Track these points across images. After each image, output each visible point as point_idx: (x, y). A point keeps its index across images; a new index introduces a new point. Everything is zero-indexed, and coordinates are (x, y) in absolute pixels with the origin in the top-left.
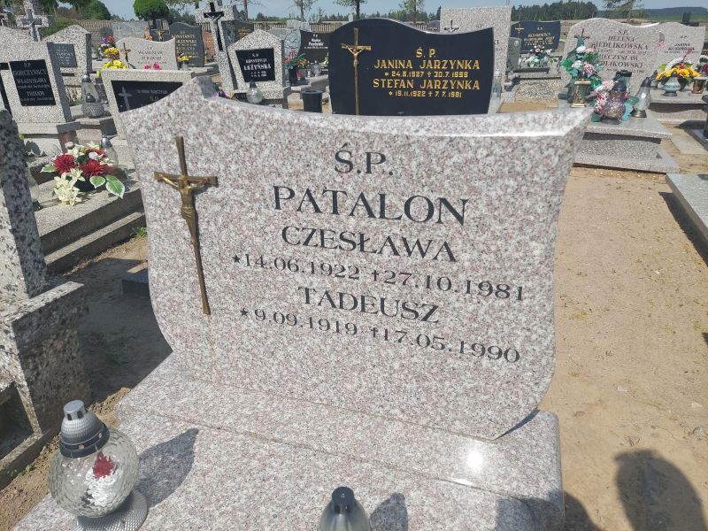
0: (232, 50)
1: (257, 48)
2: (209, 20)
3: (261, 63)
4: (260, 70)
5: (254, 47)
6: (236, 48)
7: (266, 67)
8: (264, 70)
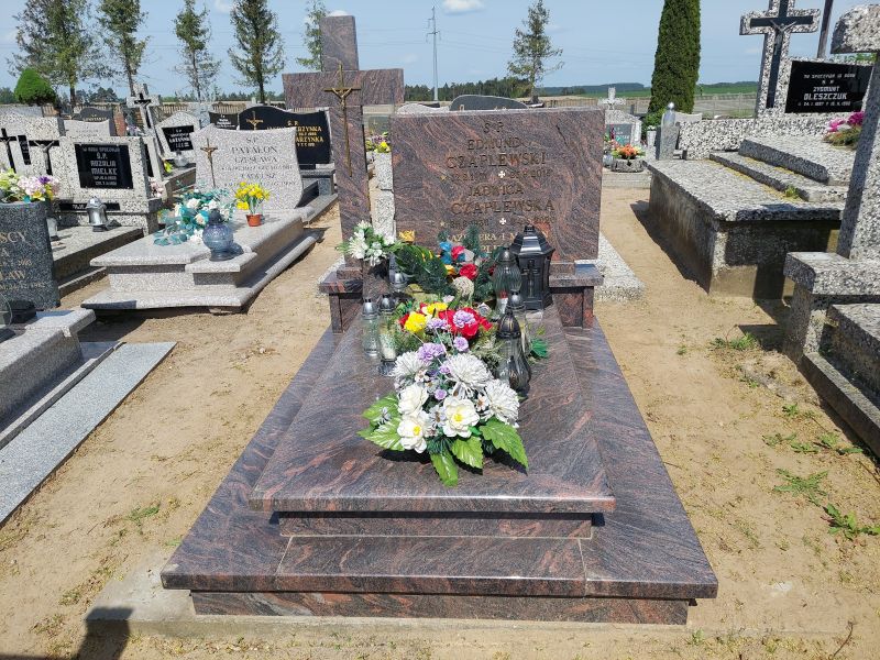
0: (159, 128)
1: (179, 125)
2: (139, 105)
3: (184, 137)
4: (183, 142)
6: (162, 126)
8: (187, 142)
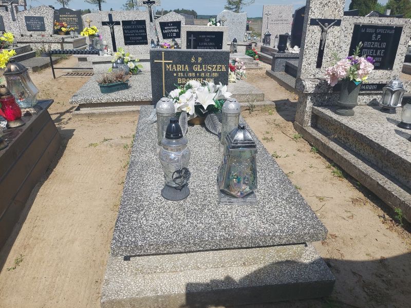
0: (158, 22)
1: (172, 21)
2: (146, 5)
3: (173, 29)
4: (173, 33)
5: (170, 20)
6: (160, 21)
7: (175, 31)
8: (175, 32)
